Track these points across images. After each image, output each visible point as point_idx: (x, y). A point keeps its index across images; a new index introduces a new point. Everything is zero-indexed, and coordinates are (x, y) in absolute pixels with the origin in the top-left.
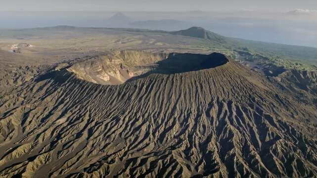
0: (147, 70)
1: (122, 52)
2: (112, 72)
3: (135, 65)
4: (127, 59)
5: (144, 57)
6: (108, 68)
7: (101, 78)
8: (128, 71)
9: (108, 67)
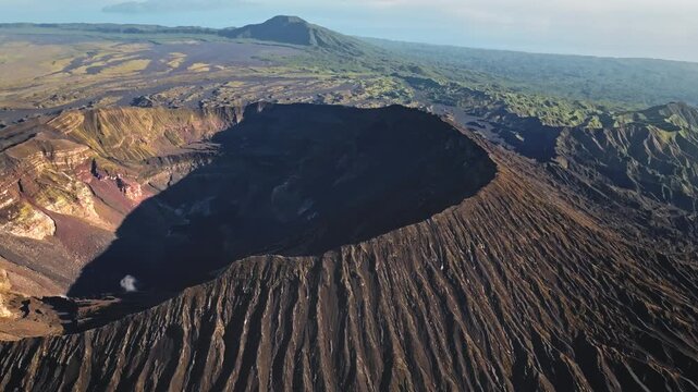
0: (186, 167)
1: (90, 116)
2: (61, 201)
3: (142, 157)
4: (113, 140)
5: (167, 124)
6: (42, 187)
7: (19, 232)
8: (120, 184)
9: (44, 182)
